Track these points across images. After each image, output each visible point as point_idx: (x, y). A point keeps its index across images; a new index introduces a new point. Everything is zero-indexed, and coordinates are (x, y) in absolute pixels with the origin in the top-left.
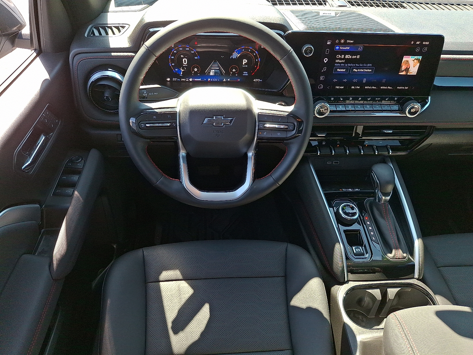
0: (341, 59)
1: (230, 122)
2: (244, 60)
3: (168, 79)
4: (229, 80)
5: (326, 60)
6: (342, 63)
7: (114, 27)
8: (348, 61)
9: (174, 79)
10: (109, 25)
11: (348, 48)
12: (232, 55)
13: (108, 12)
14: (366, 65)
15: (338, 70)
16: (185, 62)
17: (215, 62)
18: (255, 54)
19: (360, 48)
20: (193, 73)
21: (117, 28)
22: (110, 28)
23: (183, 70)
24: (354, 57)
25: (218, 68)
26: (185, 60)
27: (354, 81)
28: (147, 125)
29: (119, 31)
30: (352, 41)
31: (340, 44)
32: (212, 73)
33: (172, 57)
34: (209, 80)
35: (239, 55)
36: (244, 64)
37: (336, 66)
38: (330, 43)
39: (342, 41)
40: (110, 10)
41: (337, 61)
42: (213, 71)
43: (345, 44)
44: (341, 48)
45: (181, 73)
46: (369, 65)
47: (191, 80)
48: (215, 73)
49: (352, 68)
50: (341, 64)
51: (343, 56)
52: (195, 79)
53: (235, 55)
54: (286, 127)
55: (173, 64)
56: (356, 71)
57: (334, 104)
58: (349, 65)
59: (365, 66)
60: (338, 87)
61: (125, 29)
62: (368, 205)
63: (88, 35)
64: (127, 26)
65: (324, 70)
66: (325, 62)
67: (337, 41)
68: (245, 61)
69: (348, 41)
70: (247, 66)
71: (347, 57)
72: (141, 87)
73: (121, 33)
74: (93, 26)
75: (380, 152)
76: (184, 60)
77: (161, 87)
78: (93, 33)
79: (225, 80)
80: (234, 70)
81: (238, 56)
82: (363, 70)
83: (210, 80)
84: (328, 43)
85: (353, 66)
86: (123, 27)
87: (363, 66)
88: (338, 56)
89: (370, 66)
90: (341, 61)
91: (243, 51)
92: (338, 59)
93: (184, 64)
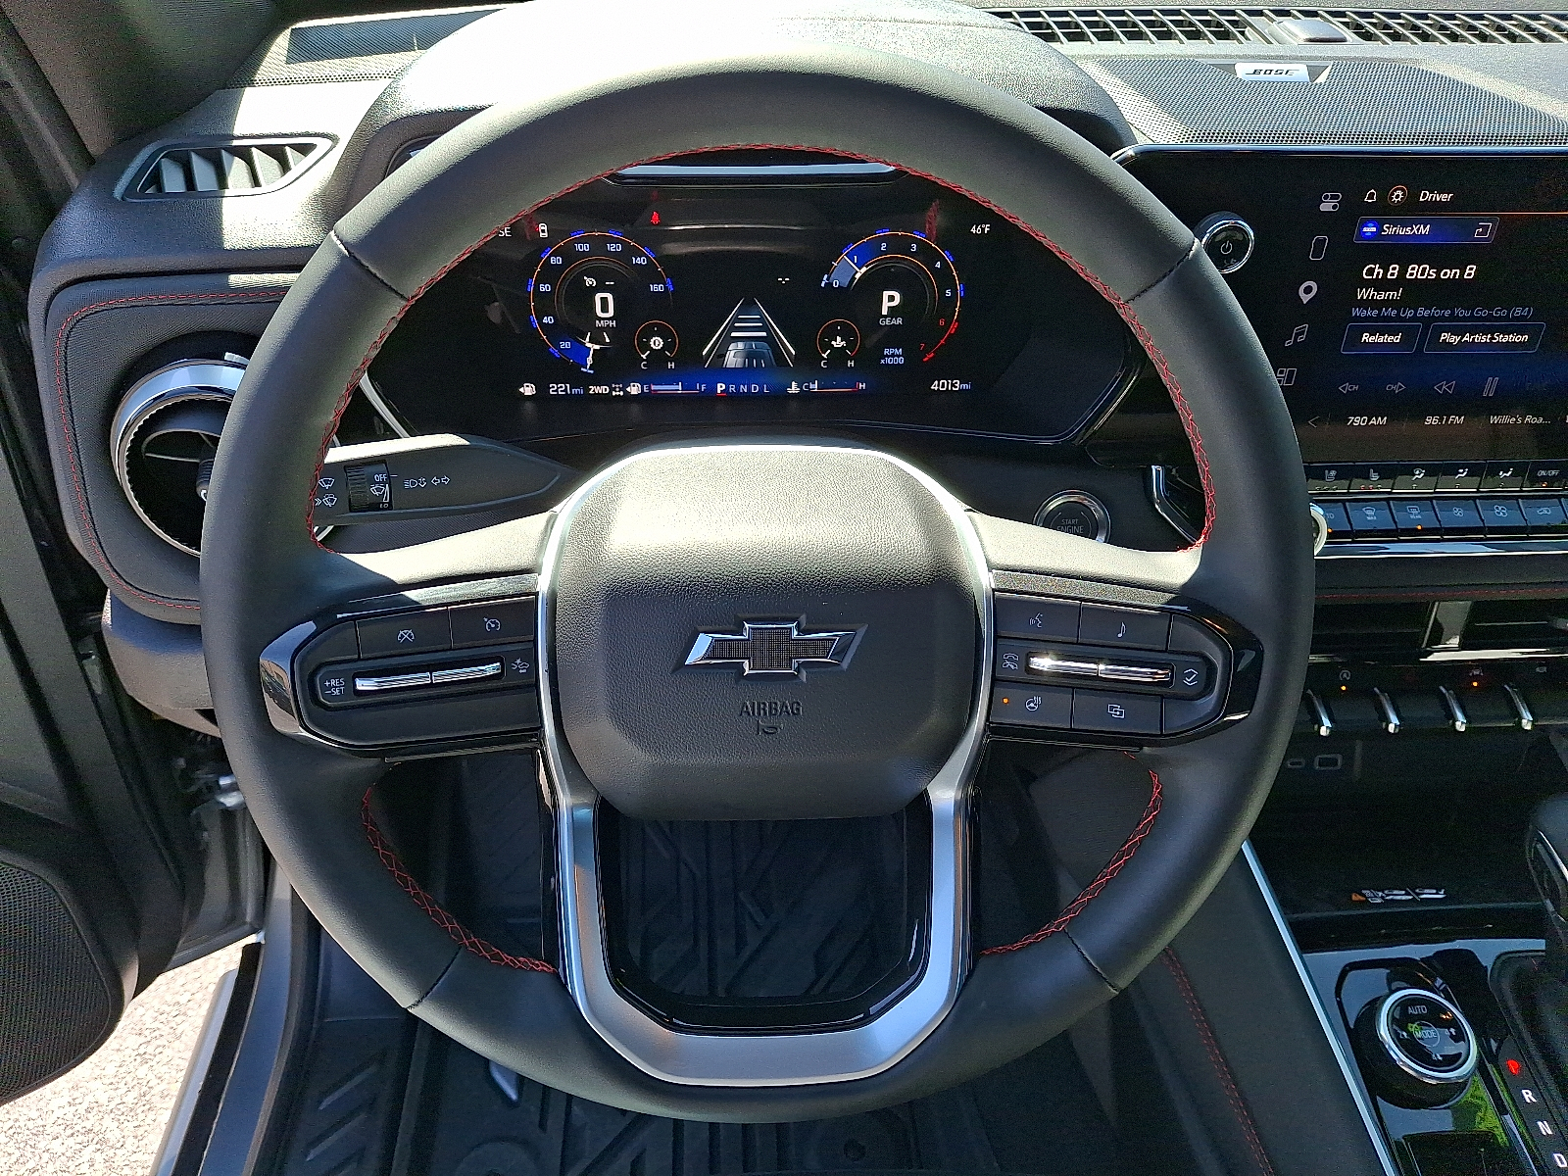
0: (1381, 284)
1: (841, 652)
2: (886, 294)
3: (528, 390)
4: (815, 386)
5: (1308, 290)
6: (1386, 303)
7: (262, 148)
8: (1417, 292)
9: (557, 389)
10: (236, 143)
11: (1425, 230)
12: (828, 269)
13: (251, 84)
14: (1503, 313)
15: (1366, 337)
16: (605, 309)
17: (749, 306)
18: (938, 265)
19: (1484, 231)
20: (644, 356)
21: (277, 153)
22: (244, 154)
23: (597, 347)
24: (1448, 274)
25: (764, 334)
26: (604, 301)
27: (1440, 388)
28: (362, 685)
29: (285, 167)
30: (1445, 197)
31: (1384, 211)
32: (733, 358)
33: (544, 288)
34: (720, 387)
35: (864, 269)
36: (885, 312)
37: (1358, 319)
38: (1334, 207)
39: (1398, 196)
40: (257, 77)
41: (1363, 294)
42: (741, 345)
43: (1412, 210)
44: (1388, 230)
45: (590, 360)
46: (1518, 312)
47: (634, 389)
48: (749, 355)
49: (1433, 327)
50: (1380, 310)
51: (1394, 271)
52: (653, 387)
53: (848, 270)
54: (1161, 675)
55: (545, 320)
56: (1455, 339)
57: (1338, 501)
58: (1422, 312)
59: (1500, 318)
60: (1358, 421)
61: (313, 156)
62: (1506, 985)
63: (129, 190)
64: (323, 145)
65: (1296, 339)
66: (1305, 298)
67: (1371, 197)
68: (890, 299)
69: (1426, 196)
70: (899, 321)
71: (1414, 272)
72: (338, 454)
73: (290, 176)
74: (161, 150)
75: (1544, 716)
76: (598, 296)
77: (467, 443)
78: (156, 179)
79: (794, 389)
80: (838, 343)
81: (858, 276)
82: (1485, 339)
83: (727, 388)
84: (1326, 206)
85: (1442, 318)
86: (304, 149)
87: (1490, 318)
88: (1371, 272)
89: (1522, 318)
90: (1382, 296)
91: (885, 253)
92: (1367, 284)
93: (600, 319)
